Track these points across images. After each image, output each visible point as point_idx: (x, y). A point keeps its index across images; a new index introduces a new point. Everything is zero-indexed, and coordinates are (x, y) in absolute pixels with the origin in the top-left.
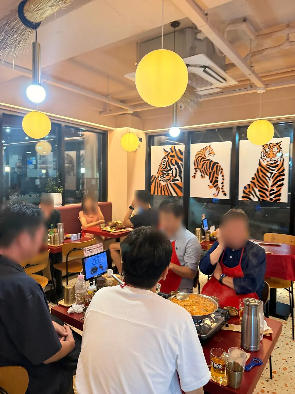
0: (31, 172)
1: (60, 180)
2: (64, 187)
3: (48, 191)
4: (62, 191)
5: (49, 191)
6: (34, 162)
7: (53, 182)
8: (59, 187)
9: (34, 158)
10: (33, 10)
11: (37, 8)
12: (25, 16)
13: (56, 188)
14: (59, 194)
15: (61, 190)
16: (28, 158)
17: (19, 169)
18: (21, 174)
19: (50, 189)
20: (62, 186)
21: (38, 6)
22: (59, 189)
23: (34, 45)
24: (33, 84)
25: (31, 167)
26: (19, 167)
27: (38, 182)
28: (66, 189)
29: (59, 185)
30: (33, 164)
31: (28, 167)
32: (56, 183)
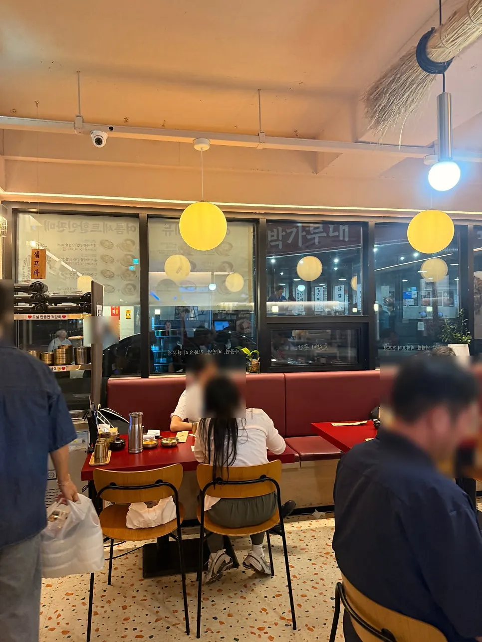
0: (409, 310)
1: (464, 323)
2: (472, 334)
3: (445, 339)
4: (469, 341)
5: (446, 341)
6: (414, 294)
7: (453, 325)
8: (464, 333)
9: (415, 288)
10: (447, 41)
11: (456, 35)
12: (429, 56)
13: (459, 335)
14: (465, 346)
15: (468, 339)
16: (404, 289)
17: (390, 308)
18: (394, 314)
19: (448, 336)
20: (469, 332)
21: (457, 32)
22: (464, 338)
23: (441, 98)
24: (439, 161)
25: (409, 302)
26: (391, 304)
27: (421, 327)
28: (476, 338)
29: (463, 330)
30: (412, 298)
31: (404, 302)
32: (459, 327)
